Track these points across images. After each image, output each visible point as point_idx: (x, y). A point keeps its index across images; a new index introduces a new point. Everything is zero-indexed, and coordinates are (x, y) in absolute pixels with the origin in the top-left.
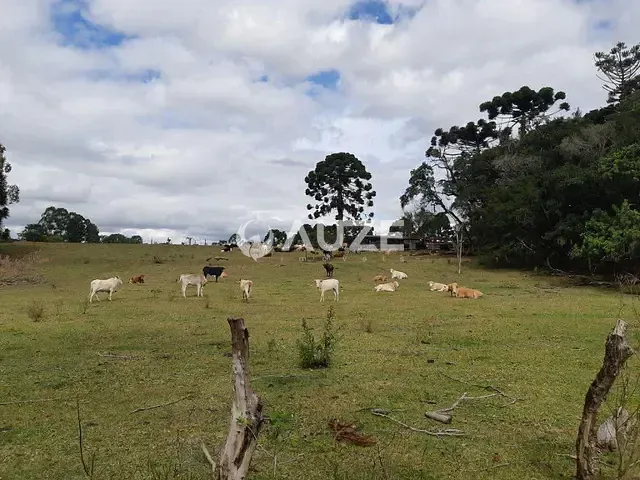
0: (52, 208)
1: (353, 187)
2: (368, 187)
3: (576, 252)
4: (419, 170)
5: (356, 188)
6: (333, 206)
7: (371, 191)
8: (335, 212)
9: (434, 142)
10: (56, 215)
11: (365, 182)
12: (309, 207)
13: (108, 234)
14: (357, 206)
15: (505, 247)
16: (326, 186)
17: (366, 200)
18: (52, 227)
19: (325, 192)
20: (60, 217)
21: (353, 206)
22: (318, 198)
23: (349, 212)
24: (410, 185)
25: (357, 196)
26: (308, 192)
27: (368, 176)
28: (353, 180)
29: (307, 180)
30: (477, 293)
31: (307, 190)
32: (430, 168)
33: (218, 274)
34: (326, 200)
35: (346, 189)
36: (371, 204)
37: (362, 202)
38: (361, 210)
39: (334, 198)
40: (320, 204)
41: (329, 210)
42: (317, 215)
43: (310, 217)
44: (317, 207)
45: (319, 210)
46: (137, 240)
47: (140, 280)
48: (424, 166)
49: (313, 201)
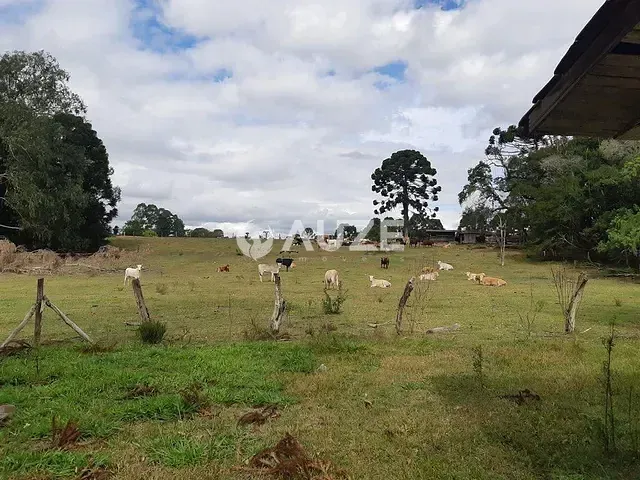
0: (143, 205)
1: (419, 183)
2: (434, 182)
3: (602, 247)
4: (477, 168)
5: (422, 184)
6: (398, 201)
7: (435, 186)
8: (400, 206)
9: (492, 140)
10: (146, 211)
11: (430, 178)
12: (375, 203)
13: (193, 228)
14: (422, 201)
15: (547, 242)
16: (392, 183)
17: (431, 195)
18: (144, 222)
19: (391, 188)
20: (150, 213)
21: (418, 201)
22: (384, 194)
23: (414, 207)
24: (469, 183)
25: (422, 192)
26: (374, 189)
27: (433, 172)
28: (419, 176)
29: (373, 177)
30: (500, 282)
31: (374, 187)
32: (487, 166)
33: (288, 265)
34: (392, 196)
35: (411, 184)
36: (435, 199)
37: (426, 197)
38: (426, 205)
39: (399, 194)
40: (386, 199)
41: (395, 205)
42: (382, 210)
43: (376, 212)
44: (383, 202)
45: (385, 205)
46: (218, 233)
47: (226, 269)
48: (482, 164)
49: (379, 197)
